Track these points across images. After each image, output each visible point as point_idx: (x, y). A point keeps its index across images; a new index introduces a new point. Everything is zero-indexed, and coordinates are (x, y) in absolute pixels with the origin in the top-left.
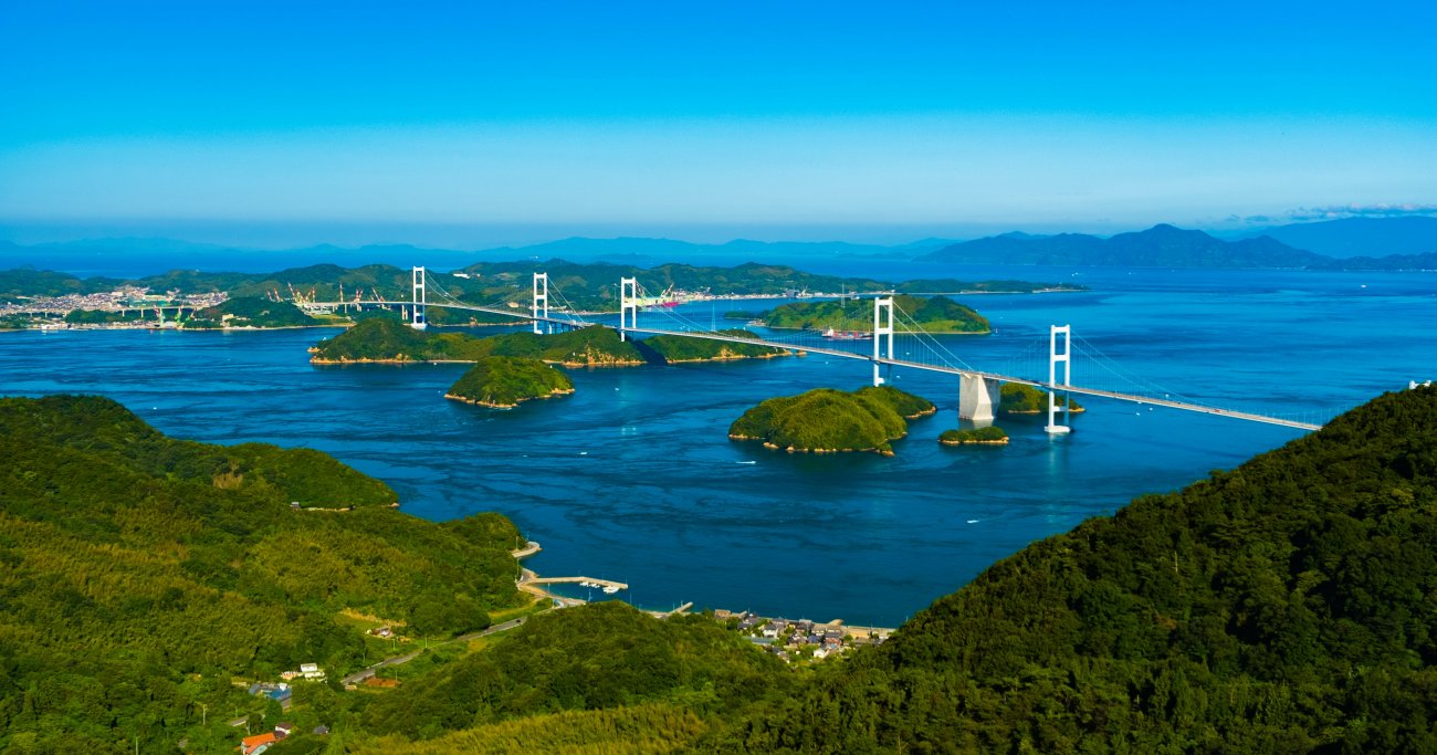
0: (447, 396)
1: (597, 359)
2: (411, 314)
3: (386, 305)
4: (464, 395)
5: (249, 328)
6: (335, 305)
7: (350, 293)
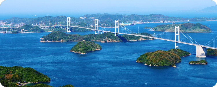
0: (70, 51)
1: (109, 41)
2: (67, 29)
3: (61, 26)
4: (74, 51)
5: (28, 32)
6: (48, 27)
7: (53, 23)
